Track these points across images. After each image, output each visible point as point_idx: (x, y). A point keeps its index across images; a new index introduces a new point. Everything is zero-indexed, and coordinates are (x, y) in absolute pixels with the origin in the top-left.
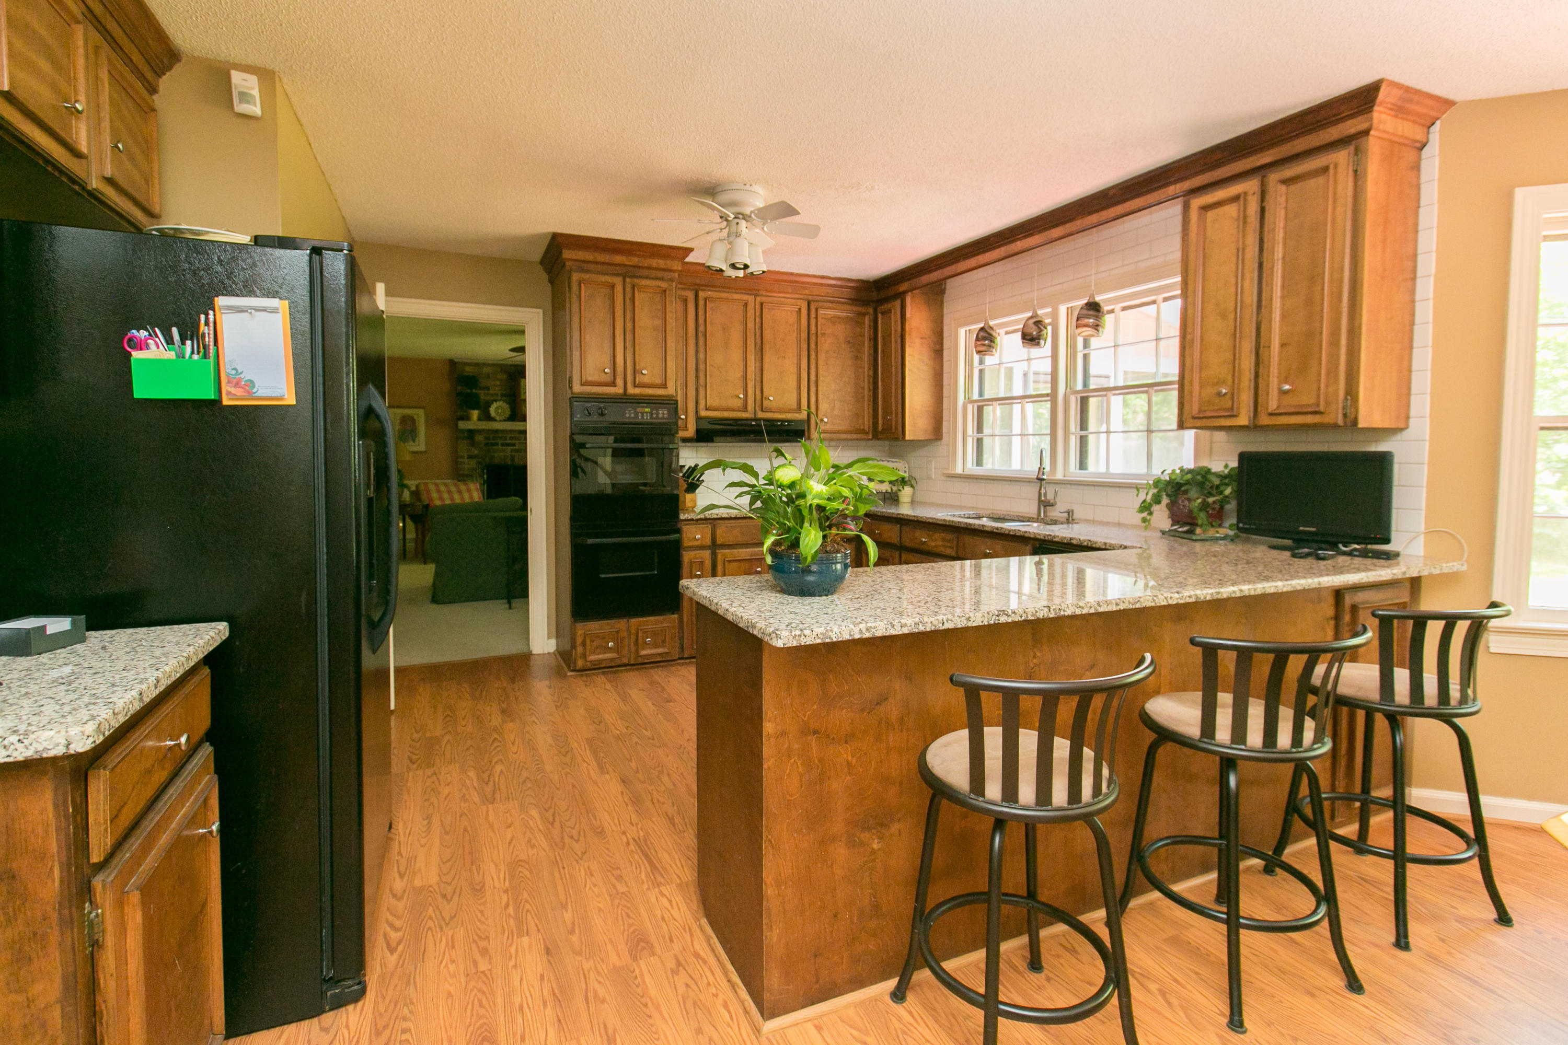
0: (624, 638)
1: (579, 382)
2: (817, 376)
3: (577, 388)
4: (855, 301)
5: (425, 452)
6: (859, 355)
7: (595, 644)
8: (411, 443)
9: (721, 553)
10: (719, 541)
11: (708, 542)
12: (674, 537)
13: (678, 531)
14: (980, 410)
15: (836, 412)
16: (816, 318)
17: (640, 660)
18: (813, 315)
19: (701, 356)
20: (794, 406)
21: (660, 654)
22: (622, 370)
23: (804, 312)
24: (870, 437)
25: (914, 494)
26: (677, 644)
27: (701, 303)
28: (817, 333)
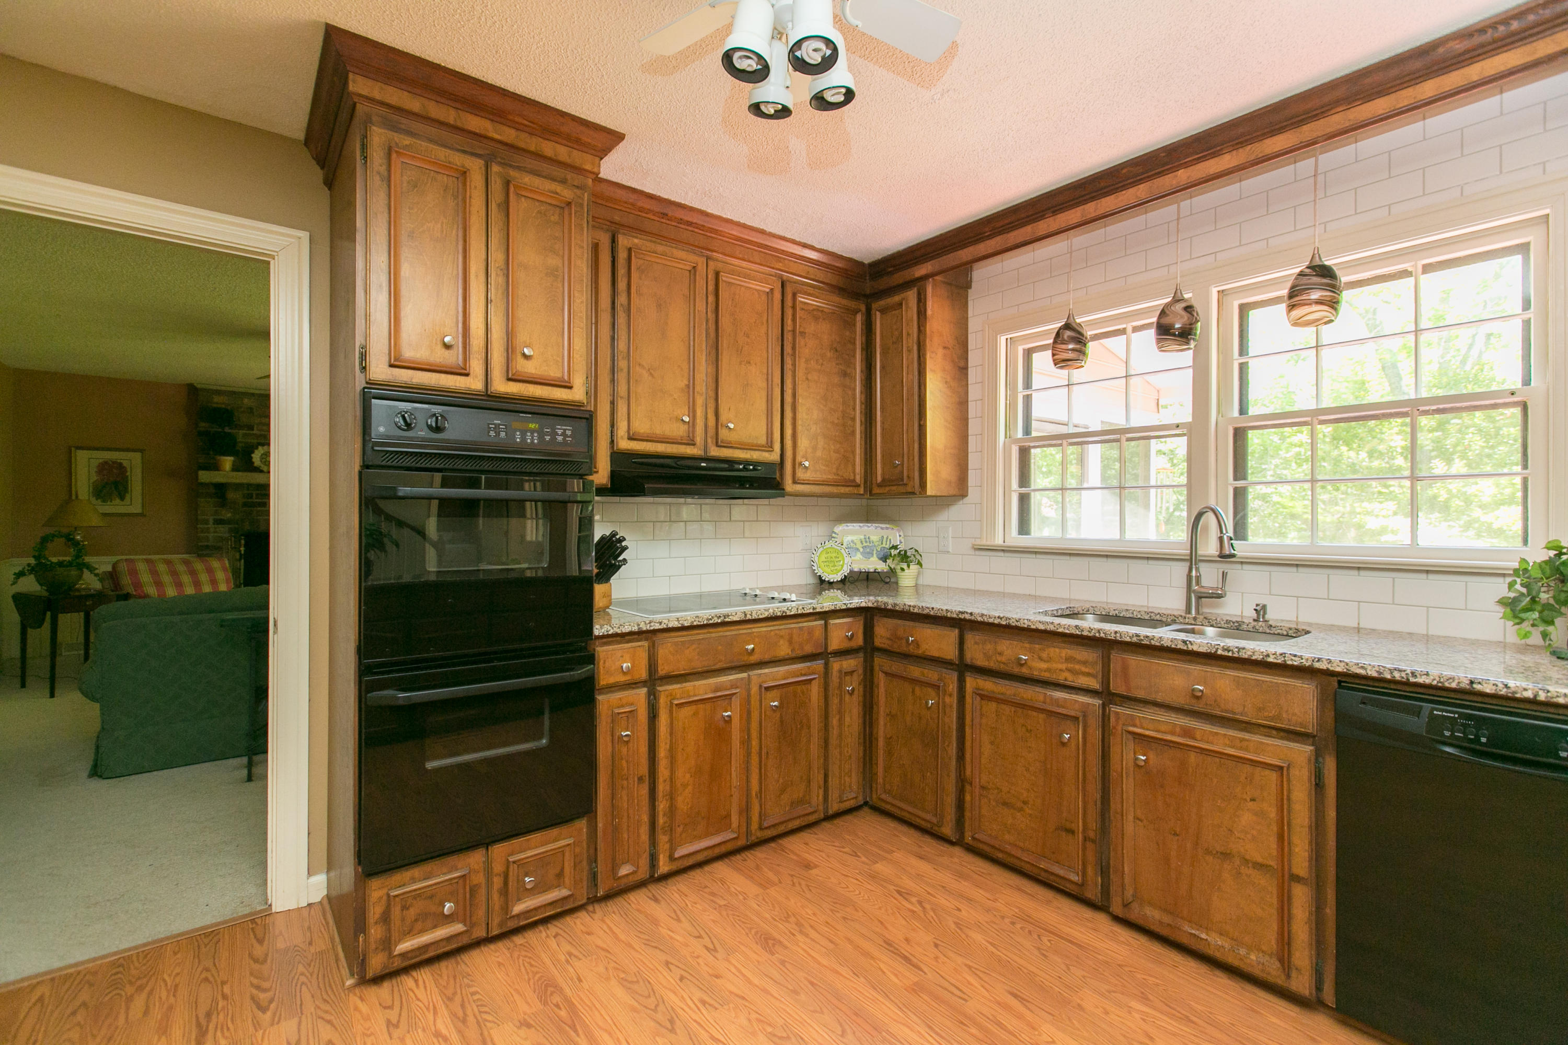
0: (478, 886)
1: (385, 360)
2: (794, 395)
3: (379, 370)
4: (841, 290)
5: (142, 515)
6: (849, 371)
7: (412, 913)
8: (118, 501)
9: (665, 690)
10: (663, 669)
11: (643, 674)
12: (579, 673)
13: (591, 659)
14: (1024, 453)
15: (819, 453)
16: (794, 307)
17: (512, 925)
18: (789, 302)
19: (622, 345)
20: (763, 440)
21: (552, 904)
22: (482, 343)
23: (777, 295)
24: (862, 491)
25: (919, 574)
26: (585, 875)
27: (622, 255)
28: (794, 331)
